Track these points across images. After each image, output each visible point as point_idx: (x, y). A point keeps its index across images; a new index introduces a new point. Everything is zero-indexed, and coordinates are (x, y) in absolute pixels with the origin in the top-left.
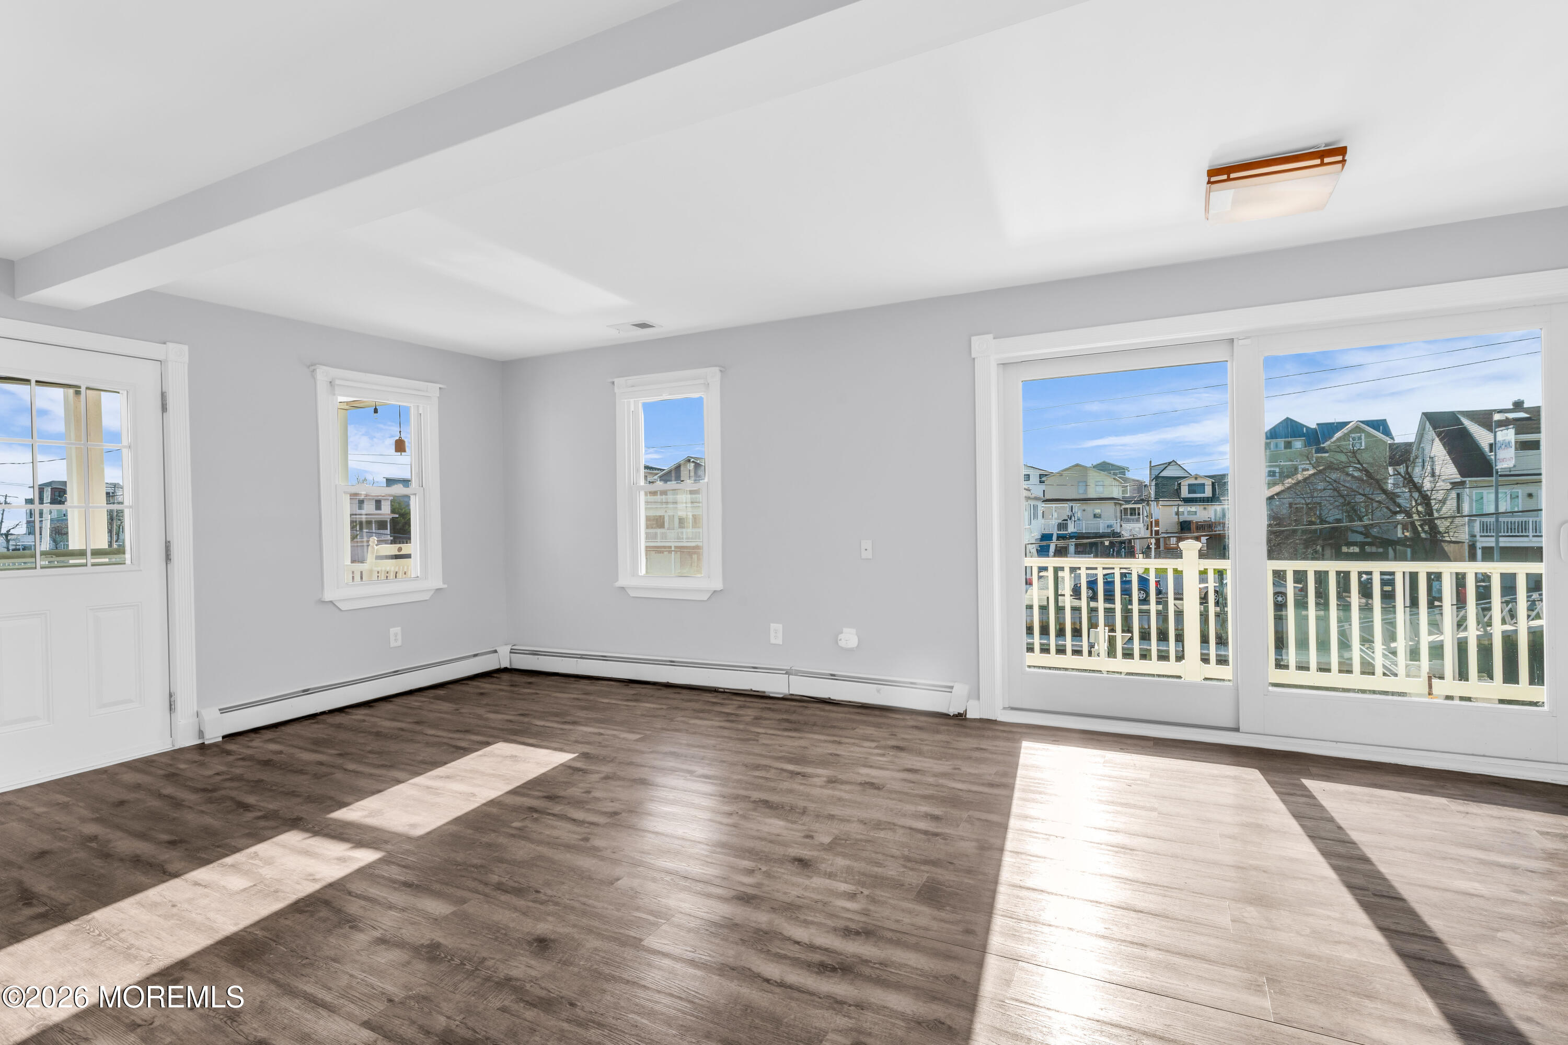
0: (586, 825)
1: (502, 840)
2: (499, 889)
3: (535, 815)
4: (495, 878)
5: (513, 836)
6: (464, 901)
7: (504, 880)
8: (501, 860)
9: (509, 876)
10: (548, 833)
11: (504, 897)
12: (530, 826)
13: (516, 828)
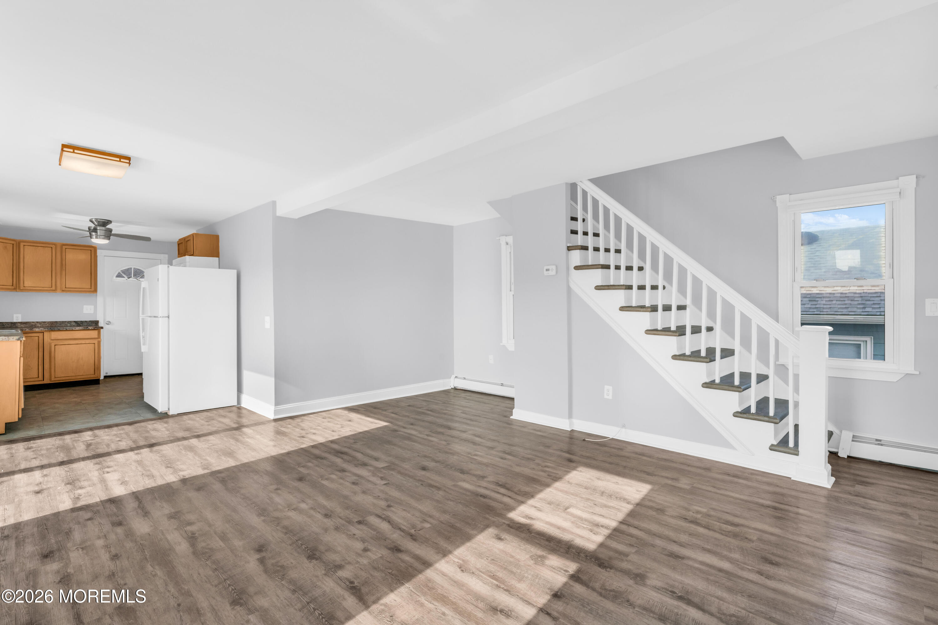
0: (383, 516)
1: (436, 514)
2: (439, 488)
3: (413, 531)
4: (441, 493)
5: (430, 516)
6: (454, 485)
7: (436, 491)
8: (438, 501)
9: (434, 493)
10: (409, 515)
11: (437, 484)
12: (419, 523)
13: (428, 522)
